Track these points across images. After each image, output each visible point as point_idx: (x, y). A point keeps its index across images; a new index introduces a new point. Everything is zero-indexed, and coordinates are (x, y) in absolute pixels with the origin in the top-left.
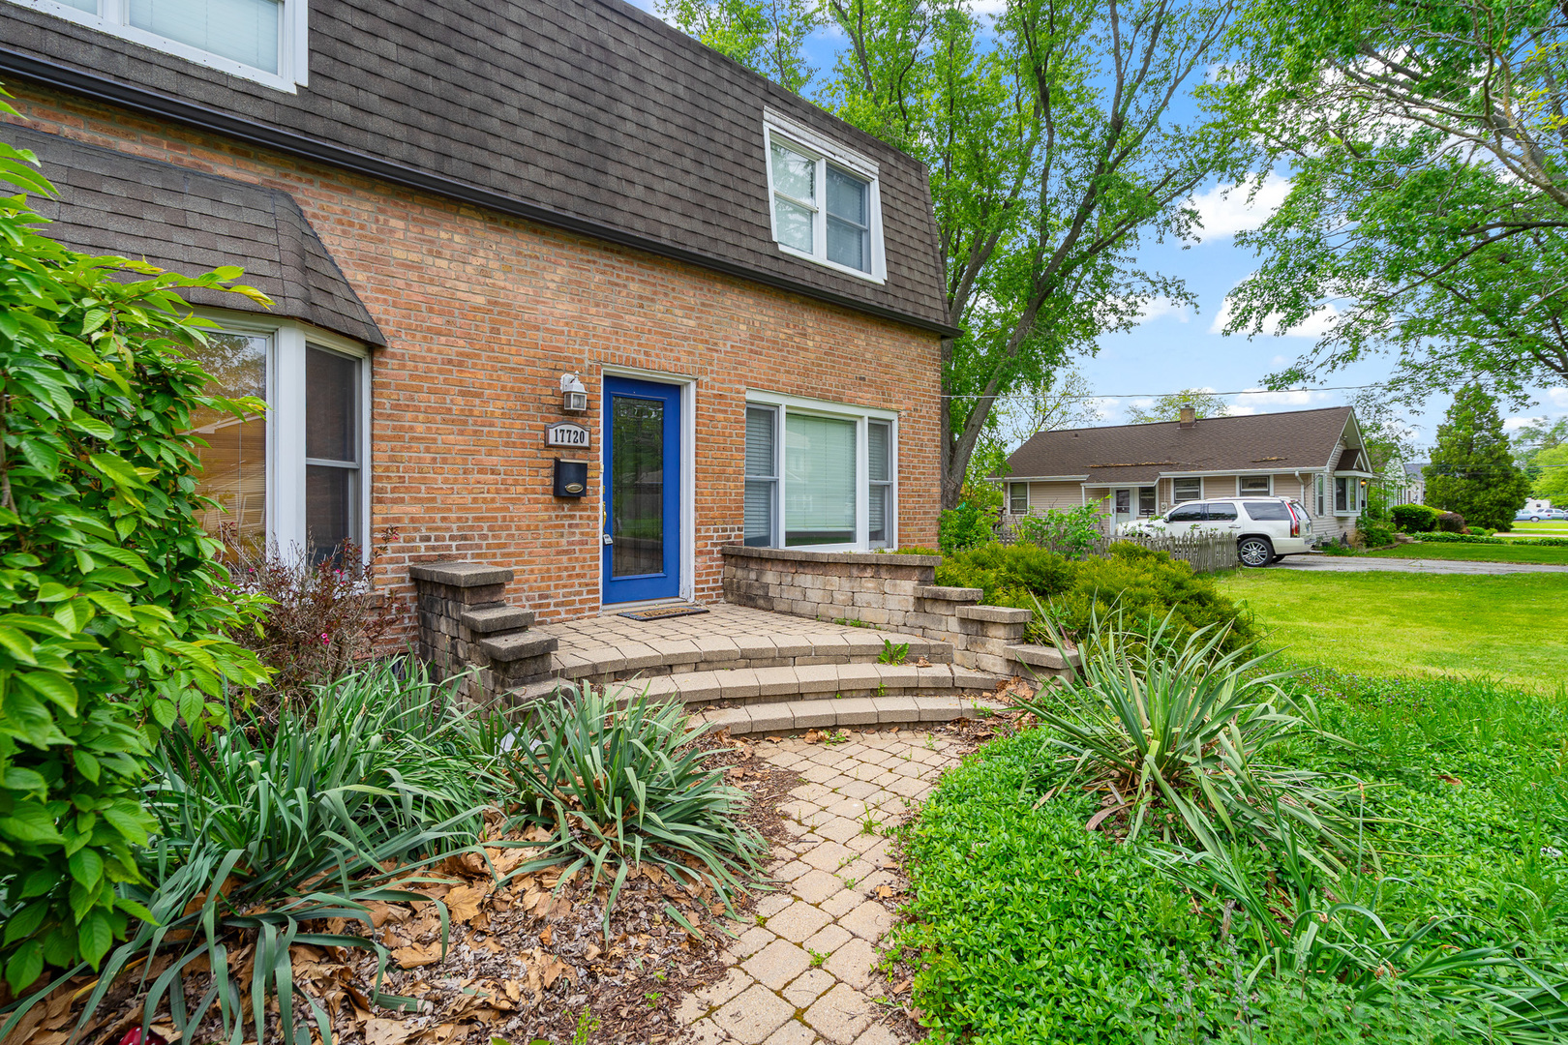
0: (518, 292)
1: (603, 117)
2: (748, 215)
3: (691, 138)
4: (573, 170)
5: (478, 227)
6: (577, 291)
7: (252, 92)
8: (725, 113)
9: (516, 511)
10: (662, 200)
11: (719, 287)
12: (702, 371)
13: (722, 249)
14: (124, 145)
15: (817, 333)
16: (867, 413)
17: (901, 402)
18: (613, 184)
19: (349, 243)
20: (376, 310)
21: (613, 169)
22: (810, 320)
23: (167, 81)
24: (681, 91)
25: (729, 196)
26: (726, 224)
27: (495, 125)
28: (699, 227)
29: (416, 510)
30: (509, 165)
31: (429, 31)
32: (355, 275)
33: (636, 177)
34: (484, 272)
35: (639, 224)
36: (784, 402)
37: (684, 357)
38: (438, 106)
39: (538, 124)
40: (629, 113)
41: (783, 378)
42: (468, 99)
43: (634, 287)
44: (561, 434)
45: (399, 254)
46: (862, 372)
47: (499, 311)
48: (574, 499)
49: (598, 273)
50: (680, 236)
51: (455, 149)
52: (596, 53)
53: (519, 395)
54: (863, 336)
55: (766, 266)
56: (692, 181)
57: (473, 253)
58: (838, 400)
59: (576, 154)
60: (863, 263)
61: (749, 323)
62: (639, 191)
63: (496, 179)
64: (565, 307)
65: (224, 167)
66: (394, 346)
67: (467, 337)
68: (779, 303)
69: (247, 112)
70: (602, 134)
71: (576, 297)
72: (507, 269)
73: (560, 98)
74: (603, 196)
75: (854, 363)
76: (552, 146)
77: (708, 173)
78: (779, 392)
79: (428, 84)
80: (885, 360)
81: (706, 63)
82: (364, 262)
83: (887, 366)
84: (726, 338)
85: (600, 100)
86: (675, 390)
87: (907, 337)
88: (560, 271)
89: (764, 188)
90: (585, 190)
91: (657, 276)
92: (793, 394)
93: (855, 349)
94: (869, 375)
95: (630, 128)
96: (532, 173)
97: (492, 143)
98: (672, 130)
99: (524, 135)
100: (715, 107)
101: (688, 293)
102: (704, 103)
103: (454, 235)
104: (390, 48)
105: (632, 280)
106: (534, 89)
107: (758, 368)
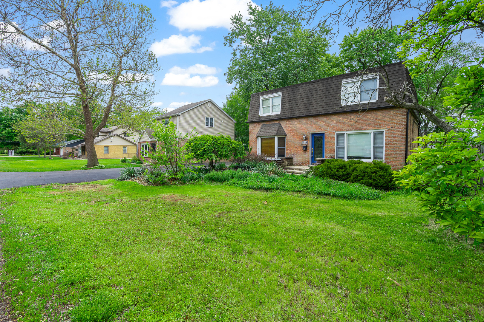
0: (299, 126)
1: (311, 99)
2: (336, 102)
3: (325, 94)
4: (305, 109)
5: (295, 120)
6: (306, 124)
7: (277, 115)
8: (333, 86)
9: (299, 152)
10: (318, 107)
11: (330, 116)
12: (325, 131)
13: (329, 110)
14: (271, 123)
16: (372, 131)
17: (385, 127)
18: (311, 108)
20: (286, 132)
21: (311, 106)
22: (352, 116)
23: (272, 117)
24: (324, 88)
25: (332, 100)
26: (331, 106)
28: (325, 109)
29: (289, 152)
30: (298, 112)
32: (284, 129)
33: (315, 105)
34: (296, 125)
35: (314, 113)
37: (323, 129)
38: (291, 108)
39: (301, 105)
41: (344, 128)
42: (294, 106)
43: (314, 121)
44: (304, 142)
46: (369, 123)
47: (297, 129)
48: (306, 150)
49: (309, 121)
50: (321, 111)
52: (310, 90)
53: (299, 138)
54: (370, 115)
55: (338, 110)
56: (324, 101)
57: (295, 123)
58: (361, 130)
59: (306, 106)
60: (371, 98)
61: (336, 120)
62: (315, 107)
63: (296, 114)
64: (305, 126)
65: (276, 122)
66: (287, 135)
67: (294, 133)
68: (344, 115)
69: (276, 117)
71: (306, 125)
72: (298, 124)
73: (305, 100)
74: (309, 110)
75: (366, 121)
76: (303, 107)
77: (328, 99)
78: (343, 131)
79: (290, 107)
80: (379, 118)
82: (285, 127)
83: (379, 119)
84: (331, 124)
85: (310, 97)
86: (324, 134)
87: (389, 110)
88: (304, 122)
89: (340, 95)
90: (306, 111)
91: (318, 118)
92: (346, 131)
93: (366, 118)
94: (371, 123)
95: (314, 98)
96: (300, 111)
97: (296, 110)
98: (322, 95)
99: (300, 107)
100: (331, 86)
101: (324, 119)
102: (329, 87)
103: (293, 122)
104: (287, 105)
105: (314, 120)
106: (302, 101)
107: (338, 128)
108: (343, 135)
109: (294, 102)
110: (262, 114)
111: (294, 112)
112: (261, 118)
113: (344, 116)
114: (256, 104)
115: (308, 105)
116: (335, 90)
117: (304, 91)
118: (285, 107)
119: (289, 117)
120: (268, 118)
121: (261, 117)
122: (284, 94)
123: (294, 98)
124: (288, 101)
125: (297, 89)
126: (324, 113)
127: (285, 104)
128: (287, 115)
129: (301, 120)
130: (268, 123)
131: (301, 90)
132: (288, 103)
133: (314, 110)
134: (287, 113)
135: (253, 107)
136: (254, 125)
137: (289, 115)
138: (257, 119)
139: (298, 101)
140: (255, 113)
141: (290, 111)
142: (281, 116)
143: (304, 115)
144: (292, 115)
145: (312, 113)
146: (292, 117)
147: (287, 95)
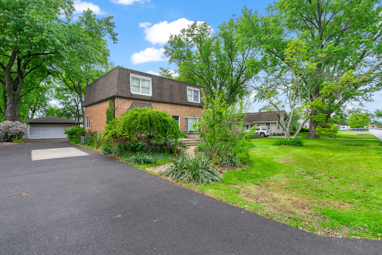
0: (165, 109)
1: (172, 92)
2: (185, 98)
3: (180, 92)
4: (170, 98)
5: (163, 104)
6: (170, 108)
7: (149, 97)
8: (183, 88)
10: (177, 98)
11: (183, 106)
12: (181, 115)
13: (183, 102)
14: (142, 103)
15: (192, 110)
16: (198, 118)
18: (173, 98)
19: (154, 107)
21: (173, 96)
22: (192, 108)
23: (145, 97)
24: (179, 87)
25: (183, 97)
26: (183, 100)
27: (164, 95)
28: (181, 101)
30: (165, 98)
31: (159, 88)
33: (175, 97)
34: (163, 108)
35: (175, 101)
36: (189, 117)
37: (179, 114)
38: (160, 94)
39: (167, 94)
40: (174, 90)
41: (189, 115)
42: (162, 93)
45: (157, 107)
46: (197, 113)
49: (172, 106)
51: (161, 98)
52: (171, 85)
54: (198, 109)
55: (187, 104)
56: (180, 96)
58: (195, 116)
59: (170, 96)
60: (198, 101)
61: (185, 109)
62: (175, 98)
63: (164, 100)
64: (169, 110)
65: (147, 103)
69: (149, 99)
70: (172, 93)
71: (170, 109)
72: (165, 107)
73: (169, 91)
74: (172, 99)
76: (168, 96)
77: (181, 95)
79: (159, 93)
80: (200, 111)
81: (181, 83)
84: (183, 111)
85: (172, 90)
86: (178, 117)
89: (187, 95)
90: (171, 99)
91: (177, 106)
93: (196, 111)
95: (174, 92)
96: (167, 99)
97: (164, 97)
98: (178, 91)
99: (166, 95)
100: (182, 88)
101: (179, 107)
102: (181, 87)
103: (161, 105)
104: (157, 90)
105: (175, 107)
106: (167, 91)
107: (186, 114)
108: (187, 118)
109: (162, 90)
110: (134, 91)
111: (163, 98)
112: (133, 96)
113: (189, 108)
114: (125, 79)
115: (171, 95)
116: (184, 91)
117: (168, 85)
118: (156, 92)
119: (159, 101)
120: (141, 97)
121: (133, 94)
122: (154, 80)
123: (162, 87)
124: (157, 87)
125: (163, 81)
126: (180, 103)
127: (155, 89)
128: (158, 99)
129: (166, 105)
130: (140, 102)
131: (165, 82)
132: (157, 89)
133: (175, 100)
134: (158, 97)
135: (122, 81)
136: (123, 100)
137: (159, 99)
138: (129, 96)
139: (165, 90)
140: (125, 89)
141: (160, 96)
142: (153, 98)
143: (170, 102)
144: (161, 99)
145: (174, 102)
146: (161, 101)
147: (156, 82)
